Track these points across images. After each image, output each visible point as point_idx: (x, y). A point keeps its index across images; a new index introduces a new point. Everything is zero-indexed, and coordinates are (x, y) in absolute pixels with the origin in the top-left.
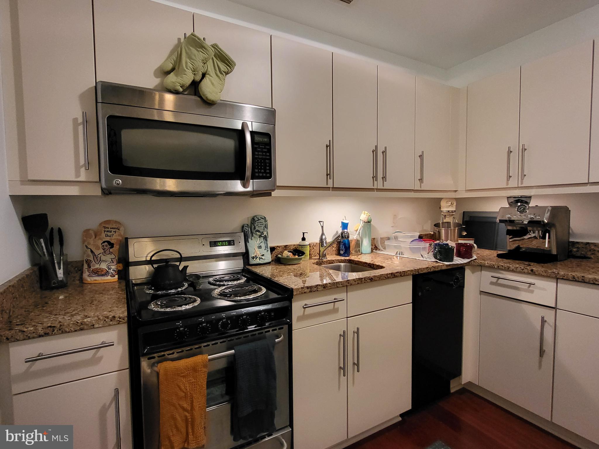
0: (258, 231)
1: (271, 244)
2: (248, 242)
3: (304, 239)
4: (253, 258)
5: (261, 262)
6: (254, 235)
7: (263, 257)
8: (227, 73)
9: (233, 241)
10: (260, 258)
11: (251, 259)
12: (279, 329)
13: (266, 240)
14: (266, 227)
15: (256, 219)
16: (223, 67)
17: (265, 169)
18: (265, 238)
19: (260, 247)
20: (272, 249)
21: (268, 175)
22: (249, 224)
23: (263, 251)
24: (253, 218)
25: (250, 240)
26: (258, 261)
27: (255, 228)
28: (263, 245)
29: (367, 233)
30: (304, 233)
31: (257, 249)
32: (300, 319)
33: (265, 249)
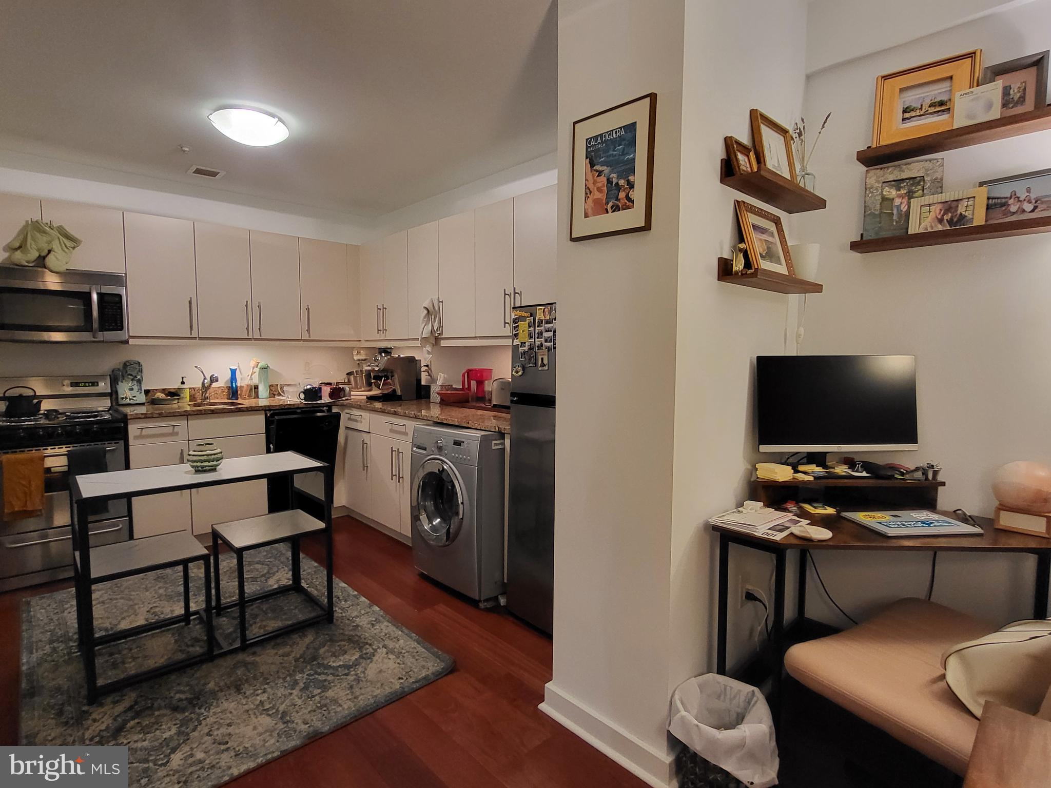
0: (131, 375)
1: (144, 387)
2: (118, 384)
3: (183, 383)
4: (123, 398)
5: (132, 402)
6: (125, 378)
7: (134, 398)
8: (74, 248)
9: (98, 383)
10: (130, 399)
11: (119, 400)
12: (115, 443)
13: (140, 383)
14: (141, 371)
15: (128, 364)
16: (69, 243)
17: (116, 324)
18: (139, 382)
19: (132, 389)
20: (147, 392)
21: (119, 328)
22: (121, 368)
23: (135, 392)
24: (125, 363)
25: (120, 383)
26: (128, 401)
27: (127, 372)
28: (136, 388)
29: (263, 380)
30: (183, 378)
31: (127, 391)
32: (136, 438)
33: (138, 391)
